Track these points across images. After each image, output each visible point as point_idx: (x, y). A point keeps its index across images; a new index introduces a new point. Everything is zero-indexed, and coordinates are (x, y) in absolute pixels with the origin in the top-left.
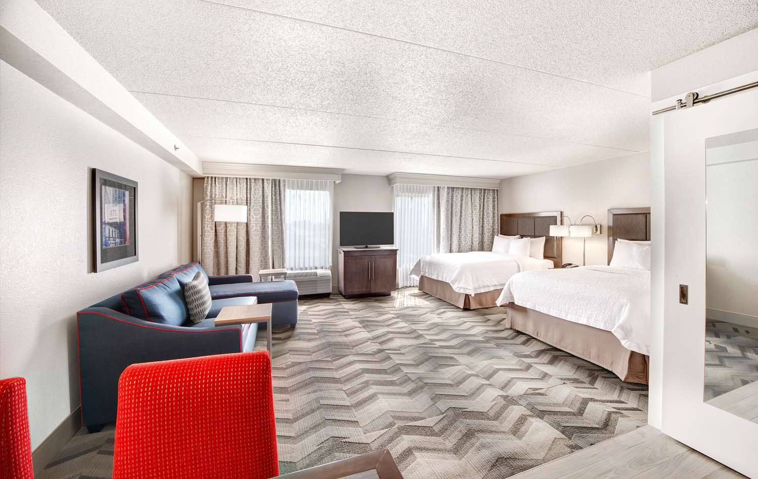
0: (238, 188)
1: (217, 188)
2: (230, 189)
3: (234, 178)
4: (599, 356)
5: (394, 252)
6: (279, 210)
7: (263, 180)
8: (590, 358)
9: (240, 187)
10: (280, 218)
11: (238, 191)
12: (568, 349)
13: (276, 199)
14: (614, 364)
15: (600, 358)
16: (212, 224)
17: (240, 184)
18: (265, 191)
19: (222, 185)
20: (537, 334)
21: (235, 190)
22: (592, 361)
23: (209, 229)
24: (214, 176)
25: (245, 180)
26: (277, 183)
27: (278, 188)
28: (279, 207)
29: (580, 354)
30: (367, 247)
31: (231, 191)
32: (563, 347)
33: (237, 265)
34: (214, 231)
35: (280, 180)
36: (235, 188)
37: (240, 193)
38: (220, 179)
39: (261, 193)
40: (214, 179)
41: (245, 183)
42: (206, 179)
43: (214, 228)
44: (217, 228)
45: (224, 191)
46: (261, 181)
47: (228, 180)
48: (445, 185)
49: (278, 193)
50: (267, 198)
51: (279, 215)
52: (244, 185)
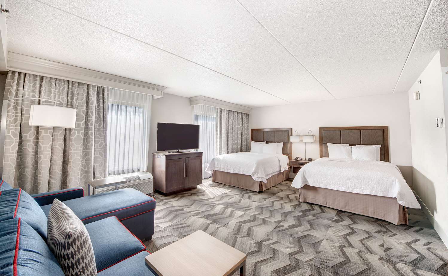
0: (57, 90)
1: (26, 87)
2: (45, 90)
3: (51, 78)
4: (375, 212)
5: (201, 154)
6: (102, 117)
7: (88, 85)
8: (368, 214)
9: (59, 89)
10: (102, 125)
11: (57, 93)
12: (351, 211)
13: (98, 106)
14: (386, 216)
15: (376, 213)
16: (15, 129)
17: (59, 87)
18: (90, 97)
19: (35, 84)
20: (326, 203)
21: (53, 92)
22: (369, 216)
23: (10, 135)
24: (23, 71)
25: (66, 83)
26: (101, 91)
27: (101, 96)
28: (102, 115)
29: (360, 212)
30: (178, 152)
31: (47, 92)
32: (347, 210)
33: (50, 177)
34: (18, 138)
35: (104, 88)
36: (53, 89)
37: (59, 96)
38: (32, 77)
39: (85, 99)
40: (22, 76)
41: (66, 86)
42: (10, 75)
43: (18, 134)
44: (23, 134)
45: (37, 91)
46: (86, 86)
47: (44, 79)
48: (225, 108)
49: (102, 101)
50: (92, 104)
51: (102, 122)
52: (64, 88)
